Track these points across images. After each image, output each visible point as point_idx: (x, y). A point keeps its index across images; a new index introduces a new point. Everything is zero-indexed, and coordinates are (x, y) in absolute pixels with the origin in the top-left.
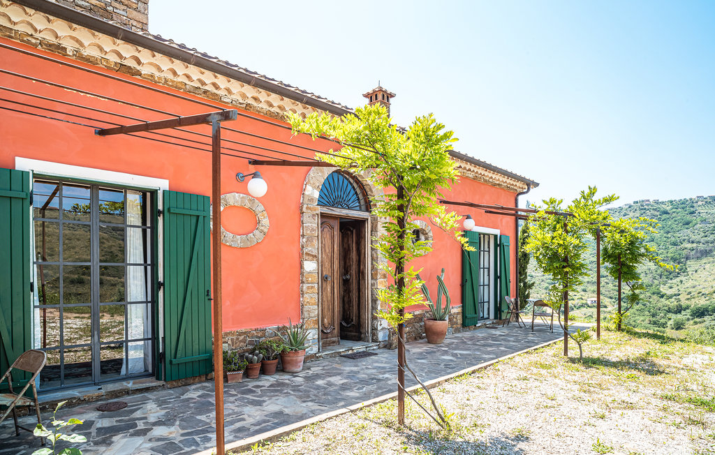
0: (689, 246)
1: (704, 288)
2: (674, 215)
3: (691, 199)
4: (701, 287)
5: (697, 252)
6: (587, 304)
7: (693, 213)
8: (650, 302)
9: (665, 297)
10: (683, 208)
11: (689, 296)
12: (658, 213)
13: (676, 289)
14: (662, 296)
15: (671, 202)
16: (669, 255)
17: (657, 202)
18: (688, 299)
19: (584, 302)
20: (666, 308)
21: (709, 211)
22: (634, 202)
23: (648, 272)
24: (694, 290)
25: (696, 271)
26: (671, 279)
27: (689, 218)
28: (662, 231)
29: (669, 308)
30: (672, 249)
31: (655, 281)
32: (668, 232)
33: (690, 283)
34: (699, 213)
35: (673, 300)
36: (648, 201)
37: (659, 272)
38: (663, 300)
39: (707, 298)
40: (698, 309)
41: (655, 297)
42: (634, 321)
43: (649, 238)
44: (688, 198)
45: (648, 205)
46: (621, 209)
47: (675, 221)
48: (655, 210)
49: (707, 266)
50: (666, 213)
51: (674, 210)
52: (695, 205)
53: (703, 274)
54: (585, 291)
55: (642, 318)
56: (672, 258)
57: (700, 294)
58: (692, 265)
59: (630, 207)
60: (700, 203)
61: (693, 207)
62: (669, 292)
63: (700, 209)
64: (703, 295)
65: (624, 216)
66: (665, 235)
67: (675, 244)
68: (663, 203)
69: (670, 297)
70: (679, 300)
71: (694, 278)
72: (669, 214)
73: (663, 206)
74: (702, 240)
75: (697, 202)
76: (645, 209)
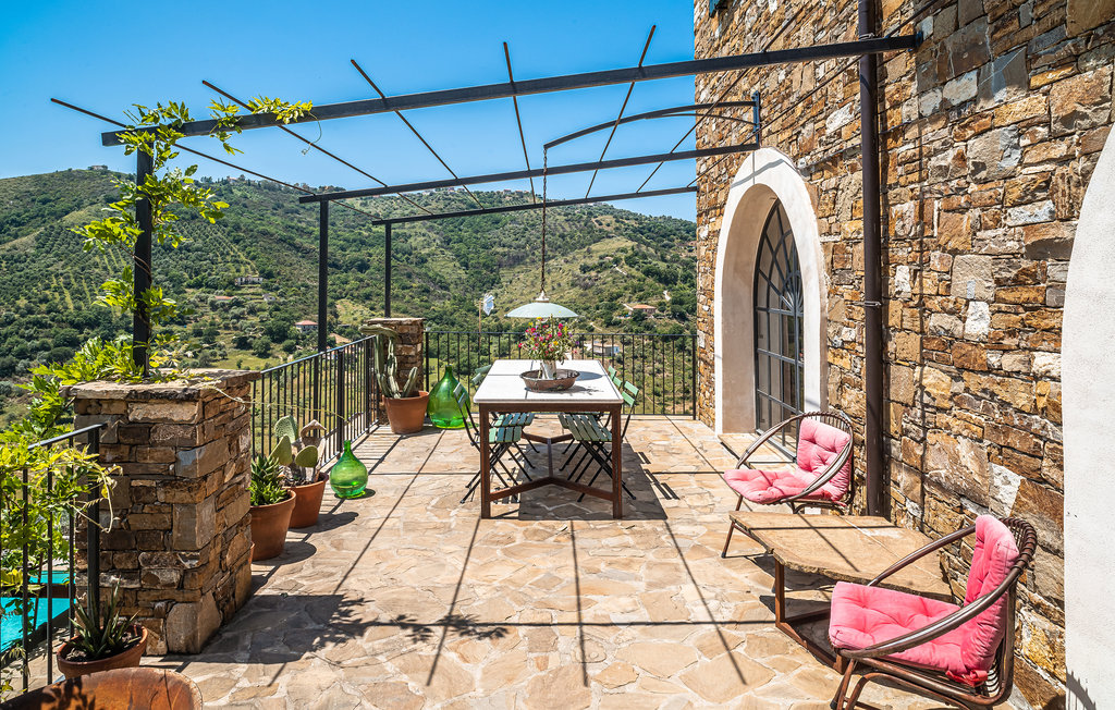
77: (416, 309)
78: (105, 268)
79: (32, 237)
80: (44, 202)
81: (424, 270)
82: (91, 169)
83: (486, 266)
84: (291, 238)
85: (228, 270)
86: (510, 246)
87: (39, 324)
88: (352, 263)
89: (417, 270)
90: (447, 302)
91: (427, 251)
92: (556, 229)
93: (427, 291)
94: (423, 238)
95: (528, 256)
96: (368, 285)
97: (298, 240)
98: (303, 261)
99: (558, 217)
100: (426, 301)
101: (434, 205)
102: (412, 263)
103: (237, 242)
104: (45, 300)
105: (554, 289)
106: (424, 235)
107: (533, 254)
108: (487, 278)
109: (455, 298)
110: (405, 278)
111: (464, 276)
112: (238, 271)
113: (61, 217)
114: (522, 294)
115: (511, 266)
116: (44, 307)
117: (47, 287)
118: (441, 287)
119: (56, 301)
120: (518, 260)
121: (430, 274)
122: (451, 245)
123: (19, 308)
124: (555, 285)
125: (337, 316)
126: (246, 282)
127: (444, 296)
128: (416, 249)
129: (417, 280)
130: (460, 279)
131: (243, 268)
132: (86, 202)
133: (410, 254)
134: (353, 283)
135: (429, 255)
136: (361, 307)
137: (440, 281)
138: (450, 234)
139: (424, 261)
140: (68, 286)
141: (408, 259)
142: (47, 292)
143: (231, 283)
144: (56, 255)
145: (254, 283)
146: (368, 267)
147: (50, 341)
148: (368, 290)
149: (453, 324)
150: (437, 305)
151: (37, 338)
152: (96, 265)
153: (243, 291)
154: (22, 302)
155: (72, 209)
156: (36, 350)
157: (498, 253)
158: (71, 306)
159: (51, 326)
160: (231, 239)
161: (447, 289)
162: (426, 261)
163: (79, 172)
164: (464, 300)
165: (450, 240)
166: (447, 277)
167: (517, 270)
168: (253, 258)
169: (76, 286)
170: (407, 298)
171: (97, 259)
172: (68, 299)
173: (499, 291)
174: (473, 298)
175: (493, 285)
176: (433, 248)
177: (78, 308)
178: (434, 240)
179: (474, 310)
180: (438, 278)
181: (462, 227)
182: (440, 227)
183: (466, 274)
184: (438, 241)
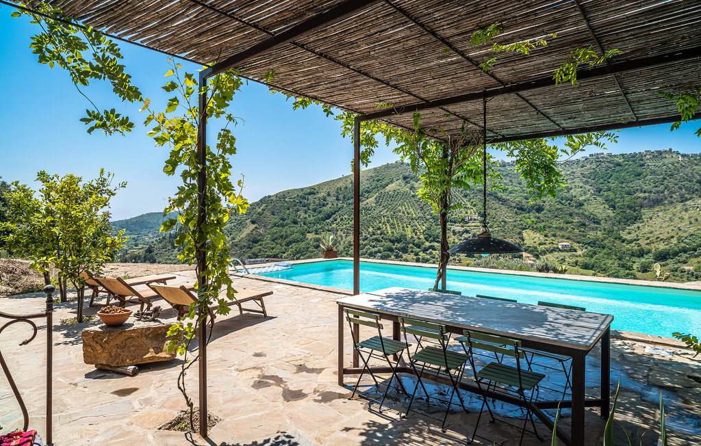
1: (661, 234)
2: (627, 167)
3: (640, 153)
4: (658, 232)
5: (649, 201)
6: (558, 248)
7: (643, 165)
8: (615, 246)
9: (626, 242)
10: (634, 161)
11: (648, 241)
12: (612, 166)
13: (635, 234)
14: (623, 241)
15: (623, 155)
16: (625, 203)
17: (610, 155)
18: (647, 244)
19: (556, 246)
20: (630, 252)
21: (657, 164)
22: (590, 155)
23: (607, 219)
24: (651, 235)
25: (651, 218)
26: (629, 225)
27: (639, 170)
28: (616, 182)
29: (633, 252)
30: (628, 198)
31: (614, 227)
32: (622, 183)
33: (647, 229)
34: (648, 165)
35: (633, 244)
36: (603, 154)
37: (617, 219)
38: (624, 244)
39: (666, 243)
40: (661, 253)
41: (618, 242)
42: (605, 264)
43: (606, 187)
44: (637, 152)
45: (602, 158)
46: (578, 161)
47: (628, 172)
48: (609, 162)
49: (660, 214)
50: (619, 165)
51: (626, 163)
52: (644, 158)
53: (657, 221)
54: (554, 235)
55: (611, 262)
56: (628, 206)
57: (659, 240)
58: (646, 213)
59: (586, 160)
60: (648, 157)
61: (642, 160)
62: (629, 237)
63: (648, 163)
64: (661, 240)
65: (582, 167)
66: (620, 185)
67: (629, 193)
68: (615, 156)
69: (631, 242)
70: (639, 245)
71: (649, 224)
72: (621, 166)
73: (616, 158)
74: (654, 190)
75: (645, 156)
76: (600, 161)
77: (576, 236)
78: (403, 213)
79: (373, 198)
80: (378, 181)
81: (581, 211)
82: (396, 162)
83: (630, 207)
84: (495, 193)
85: (461, 212)
86: (650, 192)
87: (377, 240)
88: (532, 207)
89: (576, 211)
90: (599, 232)
91: (583, 198)
92: (693, 177)
93: (584, 225)
94: (580, 189)
95: (666, 198)
96: (543, 221)
97: (499, 194)
98: (503, 207)
99: (695, 167)
100: (583, 232)
101: (588, 166)
102: (572, 206)
103: (466, 196)
104: (379, 229)
105: (691, 223)
106: (581, 187)
107: (671, 197)
108: (631, 215)
109: (605, 230)
110: (568, 217)
111: (612, 215)
112: (467, 213)
113: (385, 187)
114: (661, 227)
115: (651, 207)
116: (379, 232)
117: (380, 223)
118: (594, 223)
119: (384, 229)
120: (657, 202)
121: (586, 213)
122: (601, 193)
123: (369, 232)
124: (693, 221)
125: (523, 240)
126: (471, 219)
127: (597, 228)
128: (575, 197)
129: (577, 217)
130: (609, 217)
131: (469, 212)
132: (395, 179)
133: (571, 200)
134: (533, 220)
135: (585, 201)
136: (538, 235)
137: (594, 218)
138: (600, 186)
139: (581, 205)
140: (388, 221)
141: (569, 204)
142: (380, 225)
143: (463, 220)
144: (383, 207)
145: (475, 220)
146: (543, 210)
147: (381, 248)
148: (543, 224)
149: (604, 248)
150: (592, 235)
151: (376, 247)
152: (400, 211)
153: (469, 224)
154: (371, 229)
155: (389, 183)
156: (376, 252)
157: (640, 197)
158: (390, 232)
159: (382, 241)
160: (463, 195)
161: (598, 223)
162: (583, 205)
163: (391, 164)
164: (612, 231)
165: (601, 190)
166: (598, 215)
167: (657, 209)
168: (475, 206)
169: (391, 221)
170: (570, 229)
171: (400, 208)
172: (388, 228)
173: (640, 225)
174: (619, 230)
175: (635, 220)
176: (588, 196)
177: (393, 233)
178: (589, 190)
179: (620, 238)
180: (592, 216)
181: (610, 180)
182: (593, 181)
183: (614, 213)
184: (591, 191)
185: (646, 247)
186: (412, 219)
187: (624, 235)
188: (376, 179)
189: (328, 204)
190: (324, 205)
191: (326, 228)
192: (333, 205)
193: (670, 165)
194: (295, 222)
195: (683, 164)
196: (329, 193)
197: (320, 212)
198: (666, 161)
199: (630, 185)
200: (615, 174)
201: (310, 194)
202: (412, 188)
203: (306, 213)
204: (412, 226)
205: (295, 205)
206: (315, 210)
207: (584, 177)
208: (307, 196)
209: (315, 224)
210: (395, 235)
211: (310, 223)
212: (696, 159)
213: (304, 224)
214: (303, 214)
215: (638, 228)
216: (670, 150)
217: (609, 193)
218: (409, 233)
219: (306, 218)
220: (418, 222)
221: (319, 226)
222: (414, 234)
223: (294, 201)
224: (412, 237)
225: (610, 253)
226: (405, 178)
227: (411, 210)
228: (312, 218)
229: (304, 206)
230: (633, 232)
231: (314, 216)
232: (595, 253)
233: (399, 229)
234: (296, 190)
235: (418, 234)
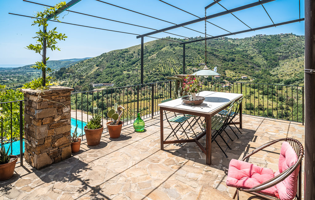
0: (279, 54)
1: (287, 72)
2: (272, 41)
3: (278, 35)
4: (286, 71)
5: (283, 57)
6: (241, 79)
7: (280, 40)
8: (267, 78)
9: (272, 76)
10: (276, 38)
11: (282, 76)
12: (266, 40)
13: (276, 72)
14: (271, 75)
15: (271, 35)
16: (272, 58)
17: (265, 35)
18: (281, 77)
19: (240, 78)
20: (274, 81)
21: (286, 40)
22: (256, 35)
23: (264, 65)
24: (283, 73)
25: (283, 65)
26: (274, 68)
27: (278, 42)
28: (268, 48)
29: (275, 81)
30: (273, 55)
31: (267, 69)
32: (271, 48)
33: (281, 70)
34: (282, 40)
35: (275, 77)
36: (262, 35)
37: (268, 65)
38: (271, 77)
39: (289, 76)
40: (287, 81)
41: (268, 75)
42: (262, 86)
43: (263, 50)
46: (251, 38)
47: (273, 43)
48: (265, 39)
49: (287, 63)
50: (269, 40)
51: (272, 39)
52: (280, 37)
53: (286, 66)
54: (240, 73)
55: (265, 85)
56: (273, 59)
57: (286, 75)
58: (281, 62)
59: (254, 37)
60: (282, 36)
61: (279, 38)
62: (273, 74)
63: (282, 39)
64: (288, 75)
65: (253, 41)
66: (270, 49)
67: (273, 53)
68: (267, 36)
69: (274, 76)
70: (278, 77)
71: (282, 68)
72: (270, 40)
73: (268, 37)
74: (285, 52)
75: (281, 36)
76: (261, 38)
77: (250, 73)
78: (170, 61)
79: (156, 54)
80: (158, 46)
81: (252, 61)
82: (167, 37)
83: (274, 60)
84: (213, 52)
85: (197, 61)
86: (283, 53)
87: (157, 74)
88: (230, 59)
89: (250, 61)
90: (260, 71)
91: (253, 55)
92: (302, 46)
93: (253, 68)
94: (252, 51)
95: (290, 56)
96: (235, 66)
97: (215, 53)
98: (216, 59)
99: (302, 42)
100: (253, 71)
101: (255, 40)
102: (248, 59)
103: (199, 54)
104: (158, 69)
105: (300, 67)
106: (252, 50)
107: (292, 55)
108: (274, 63)
109: (263, 70)
110: (246, 64)
111: (266, 63)
112: (199, 62)
113: (161, 49)
114: (287, 69)
115: (283, 59)
116: (158, 70)
117: (158, 66)
118: (258, 67)
119: (160, 69)
120: (286, 57)
121: (254, 62)
122: (261, 53)
123: (153, 71)
124: (301, 66)
125: (225, 75)
126: (201, 65)
127: (259, 69)
128: (250, 54)
129: (250, 64)
130: (265, 64)
131: (200, 61)
132: (166, 45)
133: (248, 56)
134: (230, 65)
135: (254, 56)
136: (232, 72)
137: (258, 65)
138: (261, 49)
139: (252, 58)
140: (162, 65)
141: (247, 58)
142: (158, 67)
143: (198, 65)
144: (160, 58)
145: (203, 65)
146: (235, 60)
147: (159, 78)
148: (235, 67)
149: (262, 78)
150: (257, 72)
151: (156, 78)
152: (168, 61)
153: (201, 67)
154: (154, 69)
155: (163, 47)
156: (156, 80)
157: (278, 55)
158: (163, 70)
159: (159, 75)
160: (198, 53)
161: (260, 67)
162: (253, 58)
163: (164, 38)
164: (266, 71)
165: (261, 51)
166: (260, 63)
167: (286, 61)
168: (203, 58)
169: (164, 66)
170: (247, 70)
171: (168, 59)
172: (162, 69)
173: (278, 68)
174: (269, 70)
175: (276, 66)
176: (255, 54)
177: (164, 71)
178: (256, 52)
179: (269, 74)
180: (257, 63)
181: (265, 47)
182: (258, 47)
183: (267, 62)
184: (257, 52)
185: (281, 78)
186: (174, 64)
187: (271, 72)
188: (157, 45)
189: (134, 57)
190: (132, 58)
191: (133, 68)
192: (136, 57)
193: (292, 41)
194: (118, 66)
195: (297, 40)
196: (134, 51)
197: (130, 61)
198: (290, 39)
199: (274, 49)
200: (267, 44)
201: (125, 52)
202: (174, 50)
203: (123, 61)
204: (173, 68)
205: (118, 58)
206: (127, 60)
207: (253, 45)
208: (124, 53)
209: (127, 67)
210: (166, 72)
211: (125, 66)
212: (303, 38)
213: (122, 66)
214: (122, 61)
215: (278, 69)
216: (292, 33)
217: (265, 53)
218: (172, 71)
219: (123, 64)
220: (176, 66)
221: (129, 68)
222: (174, 72)
223: (118, 56)
224: (174, 73)
225: (265, 81)
226: (171, 45)
227: (173, 60)
228: (126, 64)
229: (122, 58)
230: (275, 71)
231: (127, 63)
232: (258, 81)
233: (167, 69)
234: (119, 50)
235: (177, 71)
